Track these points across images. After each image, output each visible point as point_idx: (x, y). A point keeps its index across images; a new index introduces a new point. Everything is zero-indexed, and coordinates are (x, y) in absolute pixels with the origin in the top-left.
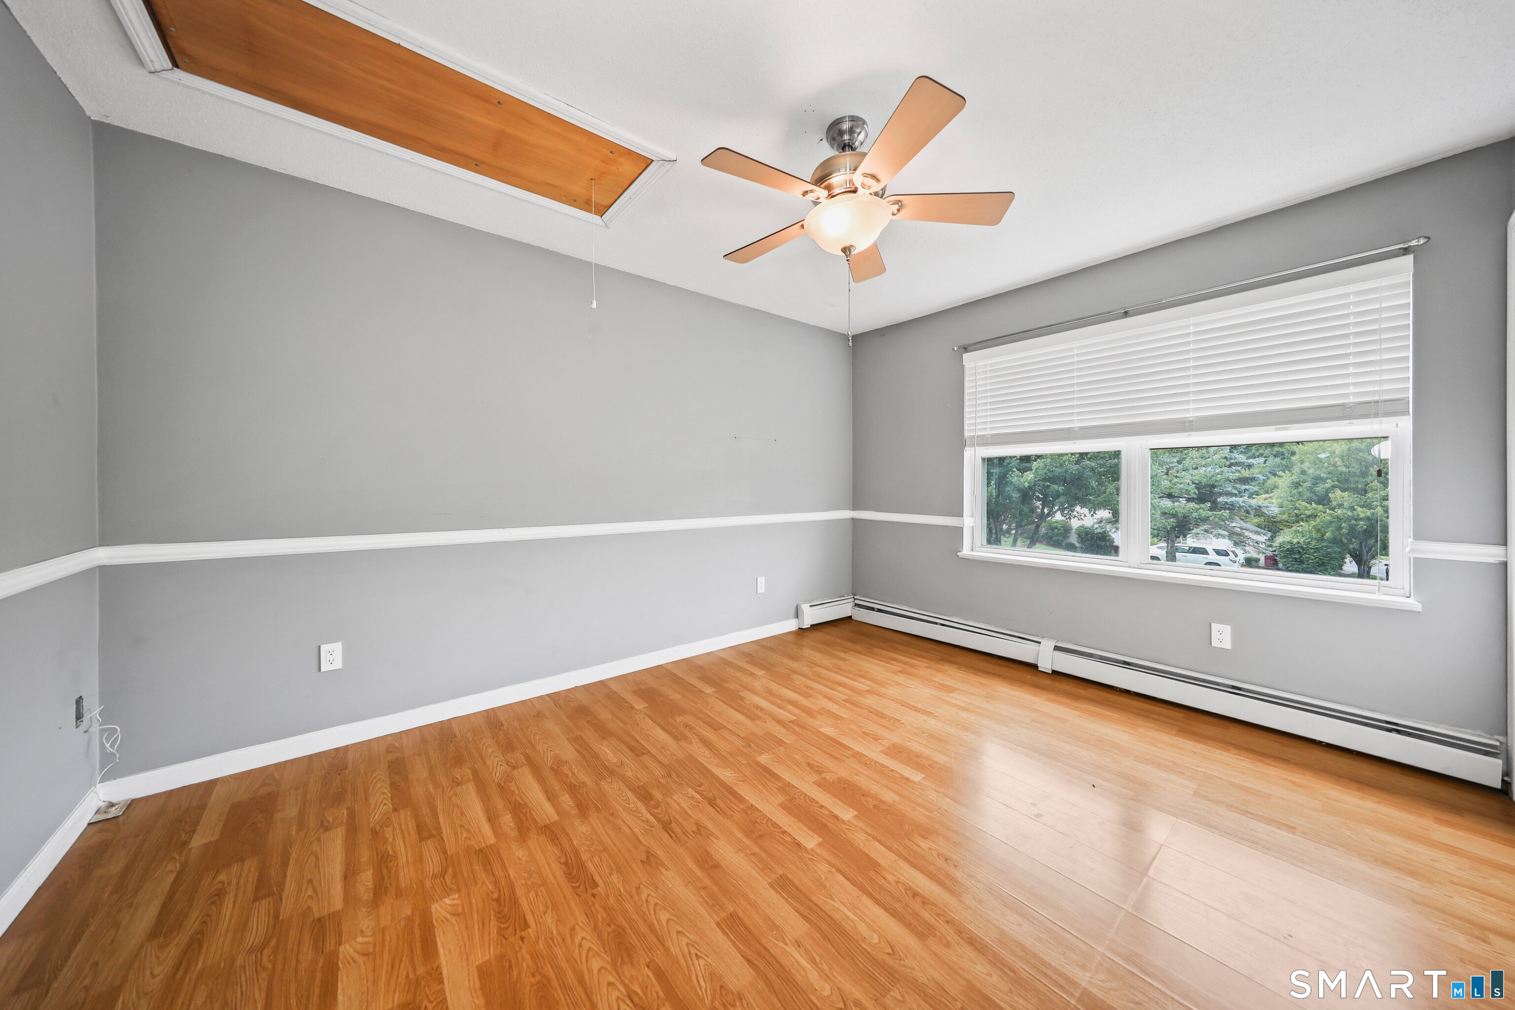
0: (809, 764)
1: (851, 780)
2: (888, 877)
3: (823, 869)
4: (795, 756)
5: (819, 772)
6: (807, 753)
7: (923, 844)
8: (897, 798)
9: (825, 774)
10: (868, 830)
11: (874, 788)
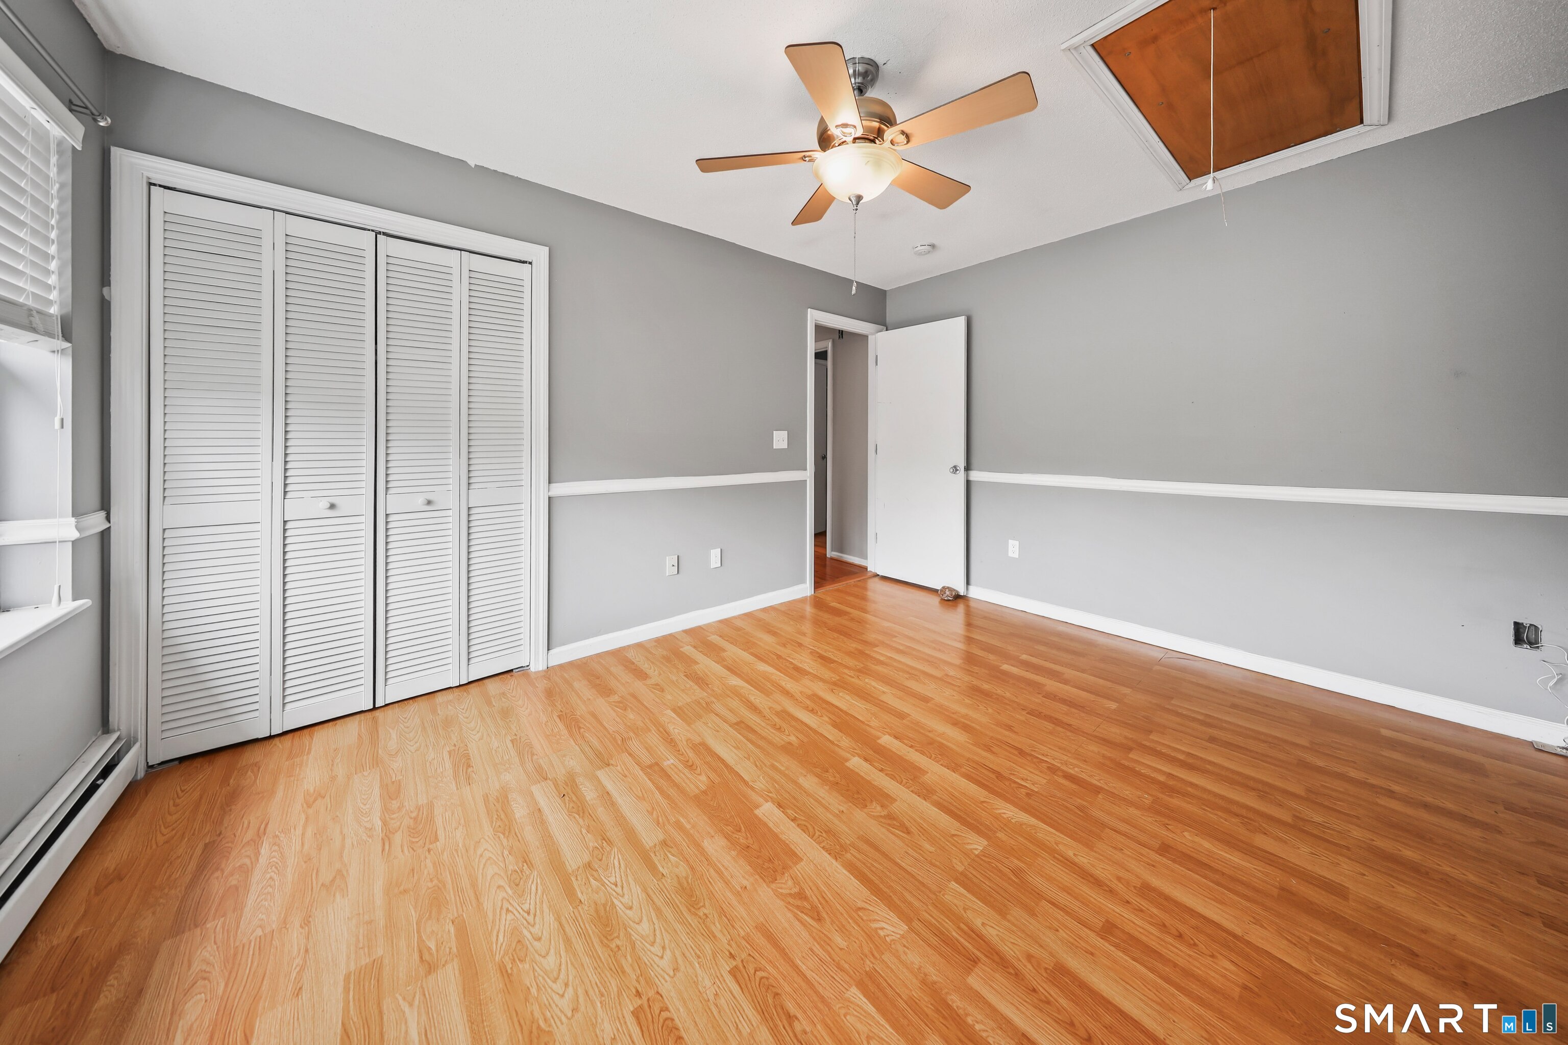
0: (908, 832)
1: (850, 804)
2: (827, 719)
3: (874, 723)
4: (932, 849)
5: (890, 817)
6: (915, 855)
7: (793, 739)
8: (801, 780)
9: (883, 814)
10: (837, 749)
11: (822, 793)
